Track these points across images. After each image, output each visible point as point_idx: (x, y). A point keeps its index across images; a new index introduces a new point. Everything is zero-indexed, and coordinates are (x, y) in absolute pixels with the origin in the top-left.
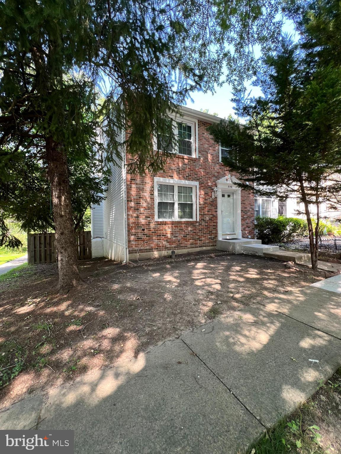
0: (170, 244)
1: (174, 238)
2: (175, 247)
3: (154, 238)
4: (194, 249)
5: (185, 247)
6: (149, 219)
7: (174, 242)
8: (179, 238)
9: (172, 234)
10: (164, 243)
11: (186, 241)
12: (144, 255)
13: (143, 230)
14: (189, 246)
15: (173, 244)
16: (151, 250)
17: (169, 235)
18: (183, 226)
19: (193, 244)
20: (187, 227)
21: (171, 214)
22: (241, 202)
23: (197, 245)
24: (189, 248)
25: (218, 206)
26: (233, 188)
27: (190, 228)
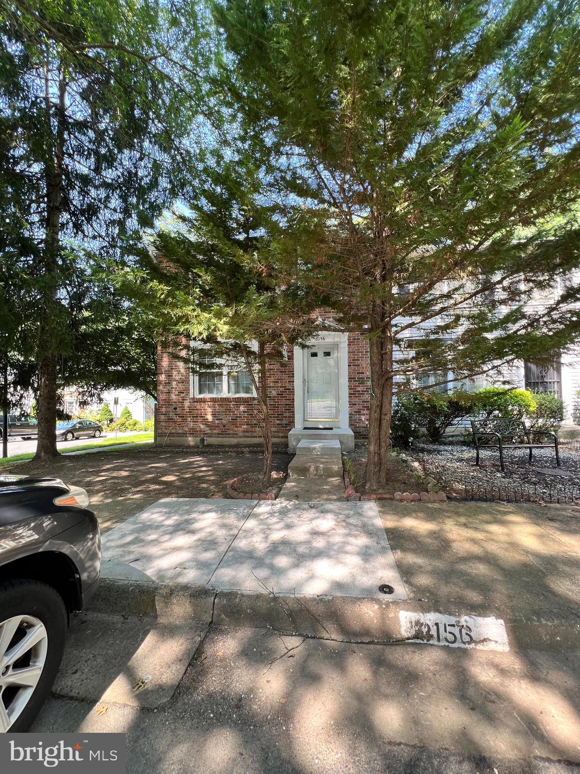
0: (210, 429)
1: (217, 422)
2: (218, 434)
3: (189, 419)
4: (248, 439)
5: (235, 435)
6: (182, 395)
7: (217, 427)
8: (224, 422)
9: (214, 415)
10: (202, 426)
11: (237, 427)
12: (176, 440)
13: (175, 409)
14: (241, 434)
15: (215, 429)
16: (184, 434)
17: (210, 417)
18: (232, 404)
19: (247, 432)
20: (238, 406)
21: (220, 388)
22: (349, 363)
23: (255, 434)
24: (241, 437)
25: (295, 373)
26: (327, 340)
27: (242, 408)
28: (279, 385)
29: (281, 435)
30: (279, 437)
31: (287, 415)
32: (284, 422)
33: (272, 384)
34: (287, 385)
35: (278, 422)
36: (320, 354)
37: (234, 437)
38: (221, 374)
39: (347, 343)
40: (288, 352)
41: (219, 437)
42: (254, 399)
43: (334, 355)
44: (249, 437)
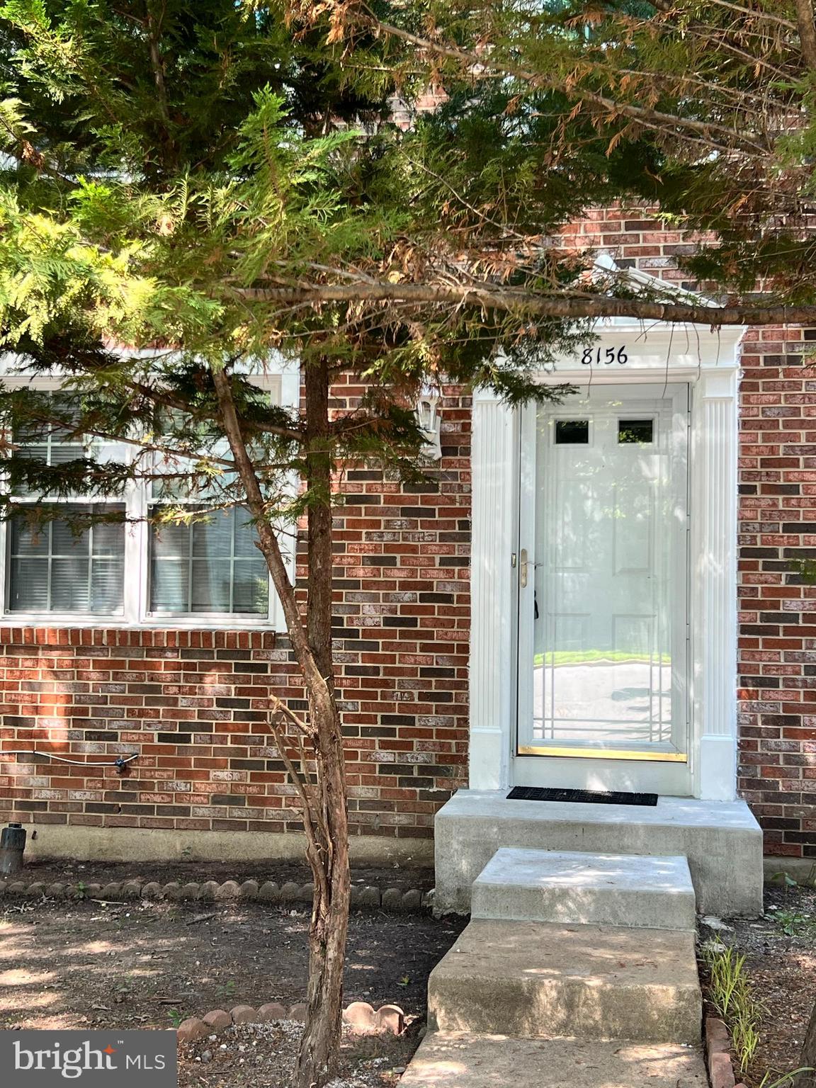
0: (56, 784)
1: (89, 747)
2: (90, 807)
4: (241, 836)
5: (174, 815)
7: (89, 771)
8: (124, 748)
9: (76, 715)
10: (16, 768)
11: (180, 775)
14: (204, 811)
15: (78, 785)
18: (164, 666)
19: (234, 801)
20: (193, 673)
21: (111, 582)
22: (745, 475)
23: (271, 813)
24: (203, 826)
25: (476, 519)
26: (635, 363)
27: (214, 685)
28: (398, 575)
29: (399, 819)
30: (386, 831)
31: (433, 721)
32: (417, 757)
33: (361, 573)
34: (436, 576)
35: (387, 756)
36: (603, 428)
37: (168, 826)
38: (117, 516)
39: (737, 377)
40: (446, 416)
41: (95, 823)
42: (273, 640)
43: (671, 436)
44: (239, 826)
